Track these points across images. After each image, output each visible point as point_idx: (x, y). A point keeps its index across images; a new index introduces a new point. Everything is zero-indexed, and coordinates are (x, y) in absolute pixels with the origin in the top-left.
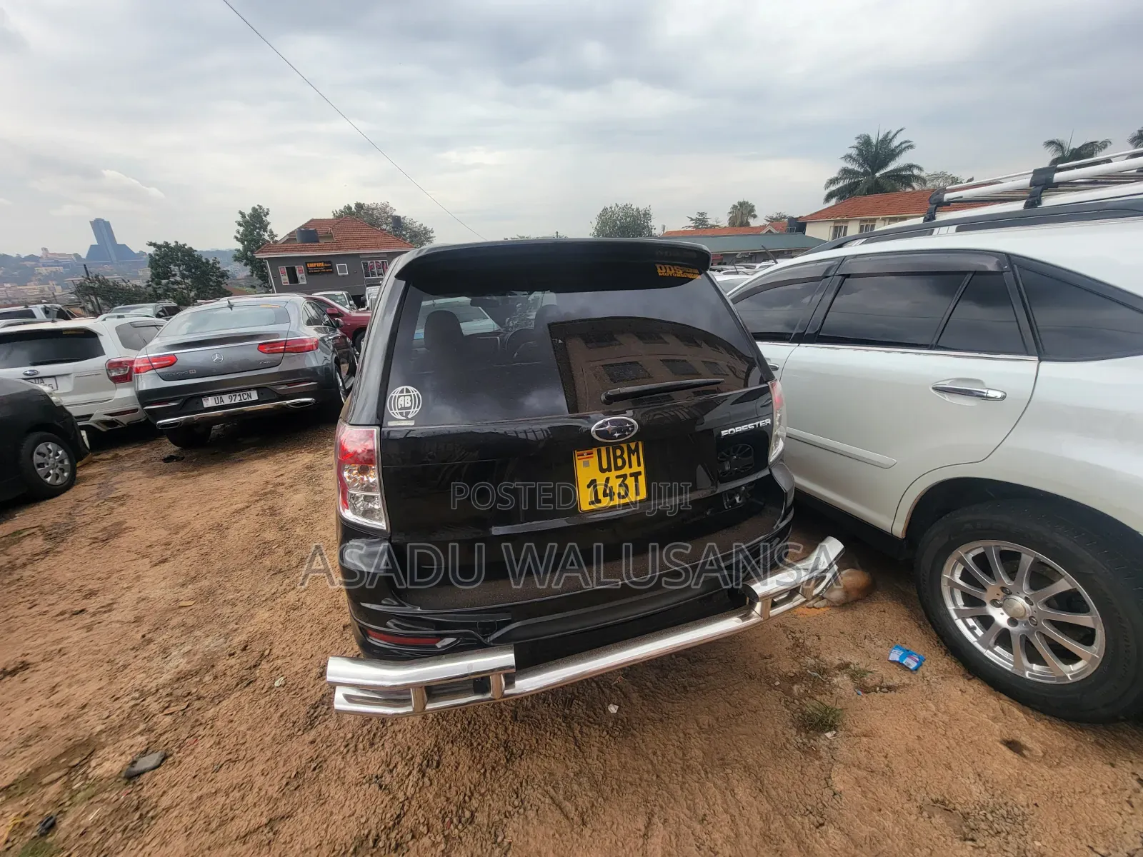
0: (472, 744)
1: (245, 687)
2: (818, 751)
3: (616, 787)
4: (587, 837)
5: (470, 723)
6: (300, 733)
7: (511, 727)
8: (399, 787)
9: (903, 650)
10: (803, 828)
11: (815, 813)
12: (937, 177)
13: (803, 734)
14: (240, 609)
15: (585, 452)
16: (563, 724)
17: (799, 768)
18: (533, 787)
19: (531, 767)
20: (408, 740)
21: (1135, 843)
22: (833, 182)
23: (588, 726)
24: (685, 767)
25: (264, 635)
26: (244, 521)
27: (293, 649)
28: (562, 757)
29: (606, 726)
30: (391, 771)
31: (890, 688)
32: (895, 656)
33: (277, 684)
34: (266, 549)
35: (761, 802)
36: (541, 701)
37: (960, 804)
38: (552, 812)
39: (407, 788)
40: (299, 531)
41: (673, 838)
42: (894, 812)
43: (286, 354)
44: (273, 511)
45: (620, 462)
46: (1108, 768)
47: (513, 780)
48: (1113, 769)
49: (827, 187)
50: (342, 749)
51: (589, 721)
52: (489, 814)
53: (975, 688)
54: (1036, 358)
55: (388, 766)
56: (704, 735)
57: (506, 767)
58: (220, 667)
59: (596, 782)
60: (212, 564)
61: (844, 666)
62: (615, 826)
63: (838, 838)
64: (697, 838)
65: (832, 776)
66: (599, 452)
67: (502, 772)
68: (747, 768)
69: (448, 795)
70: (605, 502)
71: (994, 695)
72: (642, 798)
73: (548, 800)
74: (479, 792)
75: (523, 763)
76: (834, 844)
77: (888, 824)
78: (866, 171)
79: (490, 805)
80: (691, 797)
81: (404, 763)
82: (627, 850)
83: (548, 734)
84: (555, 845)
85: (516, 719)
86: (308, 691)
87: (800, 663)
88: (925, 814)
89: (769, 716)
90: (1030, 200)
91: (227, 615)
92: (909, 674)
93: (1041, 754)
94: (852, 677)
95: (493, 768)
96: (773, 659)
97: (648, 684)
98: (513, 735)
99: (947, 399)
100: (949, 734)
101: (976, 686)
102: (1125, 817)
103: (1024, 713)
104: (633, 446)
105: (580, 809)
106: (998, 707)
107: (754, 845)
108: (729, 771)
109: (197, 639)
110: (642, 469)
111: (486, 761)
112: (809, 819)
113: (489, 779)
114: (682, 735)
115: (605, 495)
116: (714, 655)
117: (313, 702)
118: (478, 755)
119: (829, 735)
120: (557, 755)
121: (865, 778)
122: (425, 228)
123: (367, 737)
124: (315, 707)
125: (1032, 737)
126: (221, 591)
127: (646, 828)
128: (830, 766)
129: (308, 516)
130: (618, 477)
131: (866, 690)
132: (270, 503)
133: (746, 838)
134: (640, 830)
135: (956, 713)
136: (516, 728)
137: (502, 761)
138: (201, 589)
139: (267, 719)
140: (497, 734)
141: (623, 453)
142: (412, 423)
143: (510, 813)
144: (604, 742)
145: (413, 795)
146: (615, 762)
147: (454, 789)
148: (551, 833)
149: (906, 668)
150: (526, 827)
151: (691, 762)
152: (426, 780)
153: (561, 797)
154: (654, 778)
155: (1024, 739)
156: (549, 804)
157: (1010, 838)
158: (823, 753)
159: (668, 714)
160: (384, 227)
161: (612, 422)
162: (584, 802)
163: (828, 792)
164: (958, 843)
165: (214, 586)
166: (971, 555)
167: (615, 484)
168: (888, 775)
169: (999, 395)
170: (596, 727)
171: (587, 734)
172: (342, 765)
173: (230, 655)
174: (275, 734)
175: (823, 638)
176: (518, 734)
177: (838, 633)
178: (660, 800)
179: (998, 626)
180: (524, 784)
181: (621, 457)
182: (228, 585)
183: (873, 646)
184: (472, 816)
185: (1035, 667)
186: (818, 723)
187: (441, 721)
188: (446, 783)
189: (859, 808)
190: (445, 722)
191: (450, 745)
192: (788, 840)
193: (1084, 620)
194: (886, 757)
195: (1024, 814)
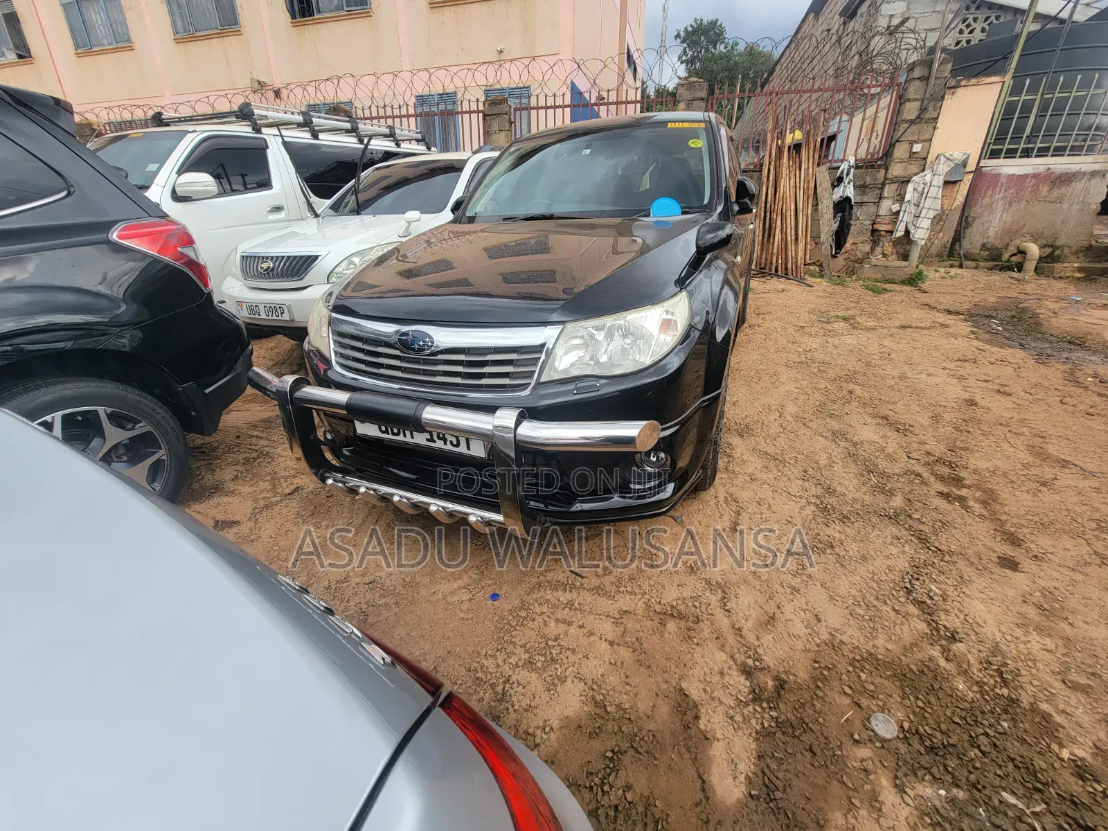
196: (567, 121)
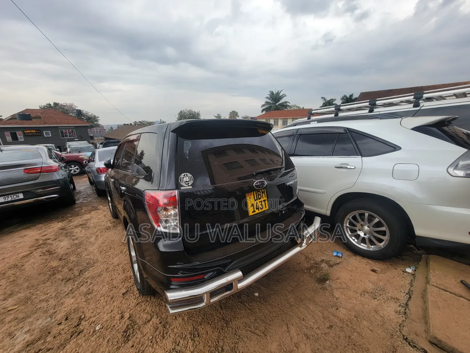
0: (209, 323)
1: (77, 336)
2: (326, 288)
3: (271, 319)
4: (269, 339)
5: (204, 315)
6: (123, 345)
7: (222, 312)
8: (186, 349)
9: (336, 252)
10: (333, 311)
11: (334, 306)
12: (294, 106)
13: (320, 284)
14: (52, 302)
15: (249, 194)
16: (242, 305)
17: (324, 295)
18: (241, 330)
19: (237, 323)
20: (180, 330)
21: (409, 287)
22: (263, 106)
23: (250, 303)
24: (290, 306)
25: (76, 310)
26: (32, 260)
27: (98, 311)
28: (247, 316)
29: (257, 301)
30: (178, 345)
31: (338, 264)
32: (335, 254)
33: (97, 328)
34: (54, 271)
35: (318, 308)
36: (229, 299)
37: (369, 290)
38: (253, 336)
39: (189, 348)
40: (73, 258)
41: (297, 329)
42: (355, 298)
43: (41, 174)
44: (50, 252)
45: (260, 197)
46: (395, 270)
47: (232, 330)
48: (397, 270)
49: (262, 107)
50: (150, 344)
51: (250, 301)
52: (229, 345)
53: (358, 258)
54: (361, 156)
55: (176, 343)
56: (291, 294)
57: (227, 326)
58: (54, 331)
59: (263, 320)
60: (21, 285)
61: (323, 261)
62: (277, 332)
63: (344, 311)
64: (305, 326)
65: (334, 294)
66: (254, 193)
67: (226, 329)
68: (309, 299)
69: (208, 345)
70: (257, 211)
71: (364, 259)
72: (281, 320)
73: (249, 332)
74: (221, 339)
75: (233, 323)
76: (344, 313)
77: (355, 302)
78: (273, 103)
79: (228, 342)
80: (296, 314)
81: (183, 340)
82: (285, 338)
83: (238, 310)
84: (259, 346)
85: (222, 309)
86: (118, 326)
87: (310, 263)
88: (363, 295)
89: (308, 282)
90: (336, 114)
91: (46, 307)
92: (340, 258)
93: (380, 271)
94: (326, 263)
95: (222, 329)
96: (301, 264)
97: (265, 283)
98: (224, 315)
99: (339, 170)
100: (358, 272)
101: (358, 257)
102: (404, 281)
103: (373, 261)
104: (263, 190)
105: (262, 331)
106: (366, 261)
107: (322, 321)
108: (304, 302)
109: (32, 323)
110: (266, 198)
111: (218, 327)
112: (334, 308)
113: (222, 333)
114: (284, 296)
115: (257, 209)
116: (282, 267)
117: (124, 330)
118: (214, 326)
119: (328, 282)
120: (245, 316)
121: (343, 291)
122: (94, 116)
123: (160, 335)
124: (125, 332)
125: (377, 267)
126: (34, 297)
127: (287, 329)
128: (332, 291)
129: (74, 251)
130: (260, 202)
131: (331, 266)
132: (46, 249)
133: (319, 320)
134: (286, 330)
135: (357, 266)
136: (224, 312)
137: (224, 325)
138: (19, 298)
139: (100, 345)
140: (217, 316)
141: (260, 193)
142: (191, 187)
143: (237, 342)
144: (259, 306)
145: (194, 350)
146: (266, 311)
147: (210, 342)
148: (256, 343)
149: (339, 257)
150: (246, 344)
151: (291, 303)
152: (196, 342)
153: (254, 330)
154: (282, 312)
155: (375, 268)
156: (250, 334)
157: (383, 295)
158: (328, 288)
159: (276, 291)
160: (71, 114)
161: (259, 182)
162: (262, 328)
163: (335, 299)
164: (373, 301)
165: (28, 295)
166: (351, 217)
167: (259, 204)
168: (348, 288)
169: (353, 167)
170: (254, 302)
171: (252, 306)
172: (153, 351)
173: (59, 324)
174: (109, 350)
175: (313, 254)
176: (226, 313)
177: (317, 251)
178: (288, 319)
179: (361, 237)
180: (237, 330)
181: (260, 195)
182: (38, 292)
183: (327, 253)
184: (222, 349)
185: (373, 247)
186: (323, 280)
187: (191, 318)
188: (206, 340)
189: (345, 300)
190: (193, 319)
191: (200, 326)
192: (331, 316)
193: (383, 229)
194: (345, 284)
195: (383, 288)
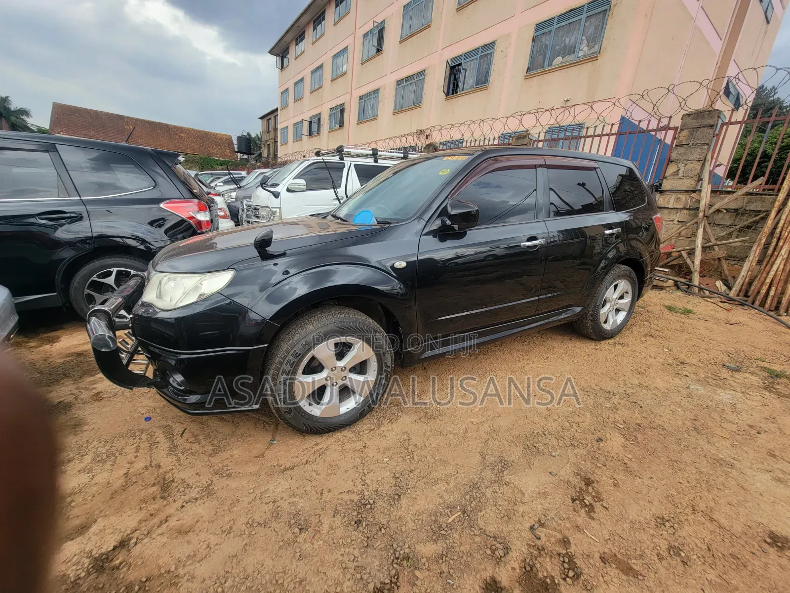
196: (609, 153)
